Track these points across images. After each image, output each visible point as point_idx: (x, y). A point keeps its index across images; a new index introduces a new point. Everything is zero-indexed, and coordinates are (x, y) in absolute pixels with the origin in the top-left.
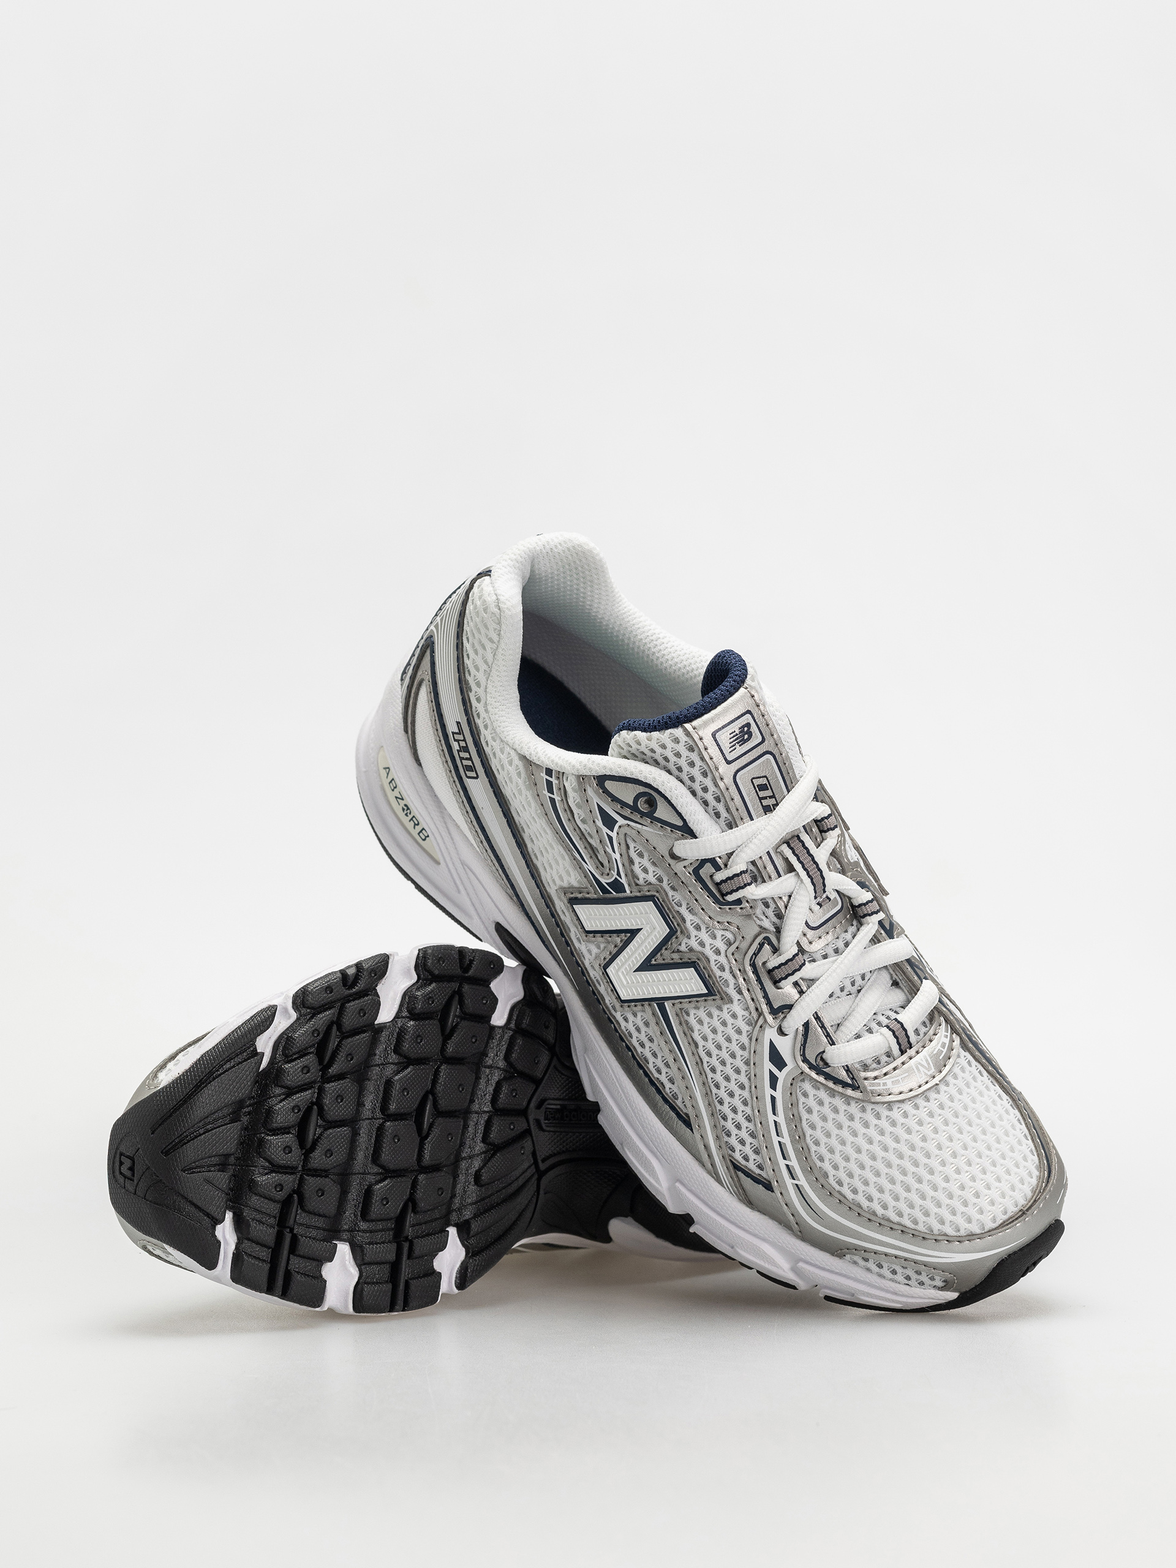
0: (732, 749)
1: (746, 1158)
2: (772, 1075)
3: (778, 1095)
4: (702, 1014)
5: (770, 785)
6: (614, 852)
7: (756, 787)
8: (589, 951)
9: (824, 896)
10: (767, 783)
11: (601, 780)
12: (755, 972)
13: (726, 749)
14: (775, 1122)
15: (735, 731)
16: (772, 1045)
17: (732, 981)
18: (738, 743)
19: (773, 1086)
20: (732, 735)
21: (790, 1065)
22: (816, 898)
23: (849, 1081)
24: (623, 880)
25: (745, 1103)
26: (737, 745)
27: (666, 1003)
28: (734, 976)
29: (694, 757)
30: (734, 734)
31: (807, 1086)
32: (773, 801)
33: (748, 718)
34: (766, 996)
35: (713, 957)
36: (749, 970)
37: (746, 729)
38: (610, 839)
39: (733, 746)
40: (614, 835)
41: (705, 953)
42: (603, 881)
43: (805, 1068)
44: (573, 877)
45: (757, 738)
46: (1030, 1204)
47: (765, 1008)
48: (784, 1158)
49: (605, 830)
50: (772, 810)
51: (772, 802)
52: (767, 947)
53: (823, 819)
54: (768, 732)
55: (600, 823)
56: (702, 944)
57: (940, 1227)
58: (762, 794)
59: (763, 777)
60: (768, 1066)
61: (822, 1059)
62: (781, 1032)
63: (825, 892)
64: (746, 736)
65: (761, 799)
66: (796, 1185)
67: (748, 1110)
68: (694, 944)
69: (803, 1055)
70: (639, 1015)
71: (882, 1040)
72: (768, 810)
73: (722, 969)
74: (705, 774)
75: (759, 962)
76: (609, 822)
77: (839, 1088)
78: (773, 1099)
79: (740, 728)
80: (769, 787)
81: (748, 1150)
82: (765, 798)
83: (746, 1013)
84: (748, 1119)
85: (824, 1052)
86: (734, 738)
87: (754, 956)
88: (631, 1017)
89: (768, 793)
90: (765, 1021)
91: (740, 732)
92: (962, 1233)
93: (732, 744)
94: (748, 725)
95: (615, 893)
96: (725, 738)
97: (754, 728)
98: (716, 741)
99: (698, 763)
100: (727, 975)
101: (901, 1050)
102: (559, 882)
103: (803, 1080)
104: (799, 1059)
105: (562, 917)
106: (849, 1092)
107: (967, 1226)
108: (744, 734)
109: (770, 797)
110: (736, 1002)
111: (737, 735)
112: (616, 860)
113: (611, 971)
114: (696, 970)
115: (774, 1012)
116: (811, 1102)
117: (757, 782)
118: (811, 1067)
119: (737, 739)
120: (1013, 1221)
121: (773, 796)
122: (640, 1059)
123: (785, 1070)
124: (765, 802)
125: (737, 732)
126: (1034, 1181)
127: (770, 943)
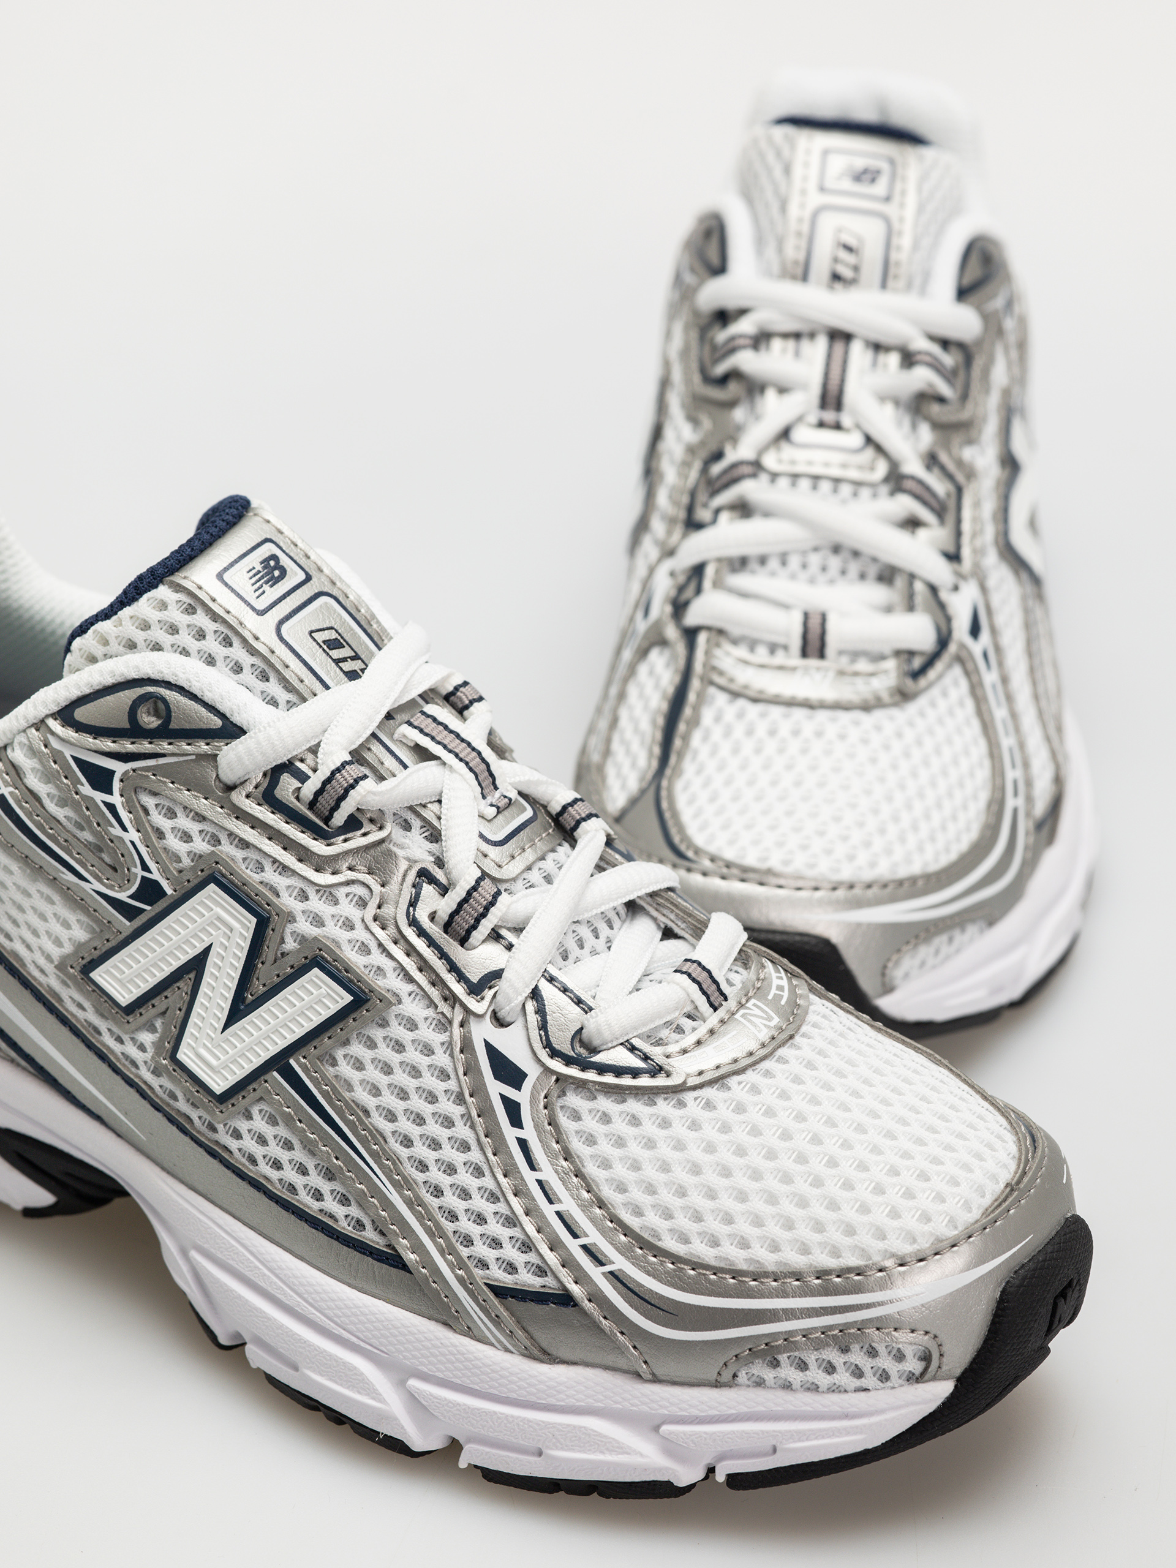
0: (258, 593)
1: (511, 1268)
2: (507, 1102)
3: (529, 1133)
4: (357, 1049)
5: (345, 640)
6: (125, 829)
7: (322, 644)
8: (142, 1048)
9: (499, 794)
10: (339, 638)
11: (66, 714)
12: (422, 933)
13: (251, 597)
14: (540, 1182)
15: (254, 568)
16: (491, 1050)
17: (387, 964)
18: (266, 582)
19: (516, 1120)
20: (251, 573)
21: (533, 1072)
22: (485, 797)
23: (641, 1064)
24: (156, 875)
25: (478, 1172)
26: (266, 587)
27: (292, 1062)
28: (390, 956)
29: (201, 619)
30: (254, 572)
31: (574, 1100)
32: (358, 662)
33: (270, 549)
34: (453, 968)
35: (342, 935)
36: (410, 934)
37: (272, 563)
38: (111, 808)
39: (259, 588)
40: (116, 799)
41: (329, 935)
42: (123, 896)
43: (557, 1065)
44: (75, 926)
45: (295, 576)
47: (459, 989)
48: (575, 1236)
49: (99, 797)
50: (360, 675)
51: (356, 665)
52: (428, 889)
54: (313, 566)
55: (86, 789)
56: (318, 921)
57: (881, 1245)
58: (335, 654)
59: (328, 629)
60: (496, 1088)
61: (583, 1044)
62: (500, 1022)
63: (496, 788)
64: (277, 573)
65: (336, 661)
66: (611, 1273)
67: (488, 1182)
68: (304, 926)
69: (548, 1045)
70: (255, 1111)
71: (674, 990)
72: (352, 676)
73: (365, 950)
74: (227, 642)
75: (422, 914)
76: (101, 779)
77: (627, 1081)
78: (523, 1144)
79: (262, 563)
80: (344, 643)
81: (511, 1252)
82: (343, 660)
83: (430, 1012)
84: (493, 1198)
85: (582, 1029)
86: (257, 577)
87: (411, 909)
88: (243, 1126)
89: (345, 652)
90: (467, 1010)
91: (264, 568)
93: (258, 584)
94: (275, 557)
95: (148, 908)
96: (240, 577)
97: (285, 561)
98: (226, 585)
99: (209, 626)
100: (377, 958)
101: (710, 1004)
102: (56, 953)
103: (563, 1094)
104: (543, 1055)
105: (80, 1014)
106: (644, 1081)
107: (927, 1228)
108: (272, 571)
109: (351, 658)
110: (406, 1000)
111: (260, 572)
112: (133, 843)
113: (185, 1054)
114: (323, 969)
115: (475, 989)
116: (590, 1124)
117: (320, 637)
118: (568, 1061)
119: (262, 577)
121: (356, 657)
122: (281, 1192)
123: (528, 1085)
124: (345, 666)
125: (259, 567)
127: (432, 880)
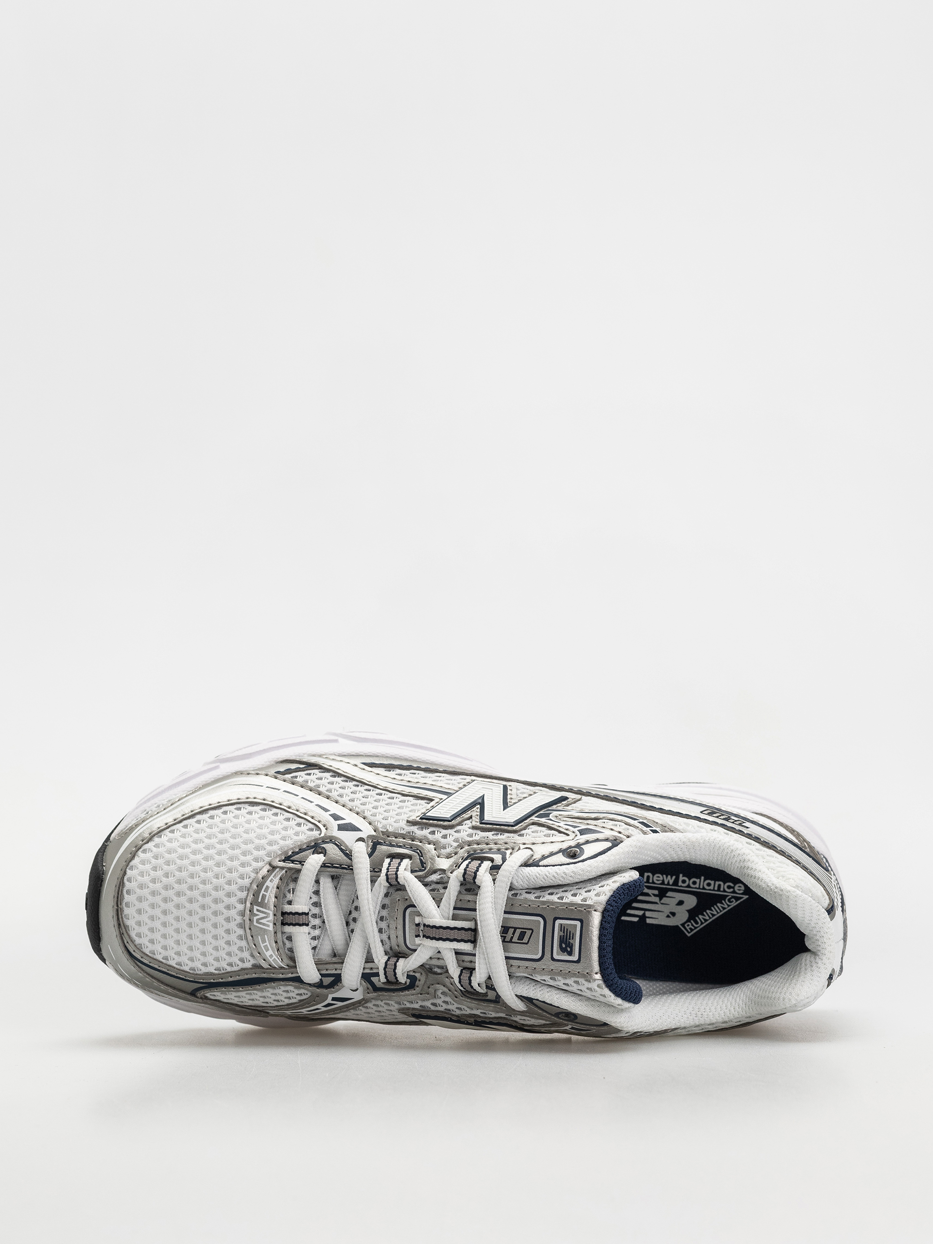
0: (562, 927)
2: (341, 819)
7: (525, 931)
9: (421, 934)
16: (358, 830)
18: (564, 936)
19: (334, 815)
20: (572, 934)
22: (424, 925)
24: (544, 820)
26: (562, 933)
30: (572, 937)
32: (508, 939)
33: (575, 957)
37: (569, 949)
38: (575, 827)
39: (564, 930)
40: (576, 830)
45: (557, 954)
46: (120, 916)
49: (583, 827)
50: (502, 933)
51: (508, 937)
53: (471, 975)
54: (556, 967)
58: (518, 932)
59: (528, 941)
60: (348, 820)
61: (321, 852)
62: (360, 840)
63: (424, 934)
64: (564, 946)
65: (515, 929)
68: (463, 828)
69: (334, 842)
71: (301, 903)
72: (505, 930)
74: (562, 899)
76: (585, 832)
78: (326, 810)
82: (514, 934)
86: (568, 934)
87: (420, 854)
89: (515, 938)
91: (569, 943)
92: (139, 853)
94: (570, 953)
97: (566, 957)
98: (577, 920)
101: (286, 913)
108: (566, 945)
109: (512, 938)
111: (570, 939)
112: (558, 823)
115: (376, 844)
117: (528, 933)
119: (567, 937)
120: (118, 894)
121: (511, 941)
123: (336, 828)
124: (511, 931)
125: (571, 941)
126: (133, 934)
127: (419, 870)
